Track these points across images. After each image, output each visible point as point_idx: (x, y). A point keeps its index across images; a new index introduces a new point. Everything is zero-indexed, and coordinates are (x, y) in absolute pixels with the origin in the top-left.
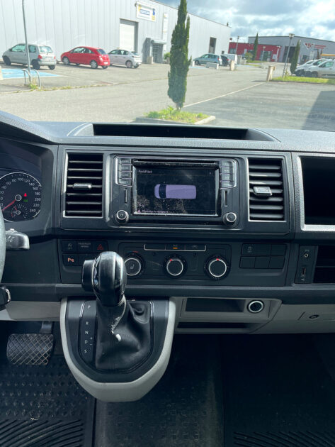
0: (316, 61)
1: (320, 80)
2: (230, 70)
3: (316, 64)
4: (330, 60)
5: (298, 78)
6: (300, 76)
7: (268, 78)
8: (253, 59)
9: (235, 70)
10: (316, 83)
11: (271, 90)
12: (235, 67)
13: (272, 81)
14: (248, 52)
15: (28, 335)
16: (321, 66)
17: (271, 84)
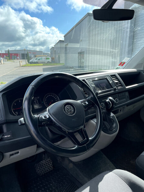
0: (36, 58)
1: (40, 64)
2: (1, 64)
3: (36, 59)
4: (41, 57)
5: (32, 65)
6: (31, 64)
7: (20, 66)
8: (9, 59)
9: (4, 64)
10: (39, 66)
11: (24, 70)
12: (4, 63)
13: (22, 66)
14: (6, 56)
15: (41, 162)
16: (38, 60)
17: (22, 68)
